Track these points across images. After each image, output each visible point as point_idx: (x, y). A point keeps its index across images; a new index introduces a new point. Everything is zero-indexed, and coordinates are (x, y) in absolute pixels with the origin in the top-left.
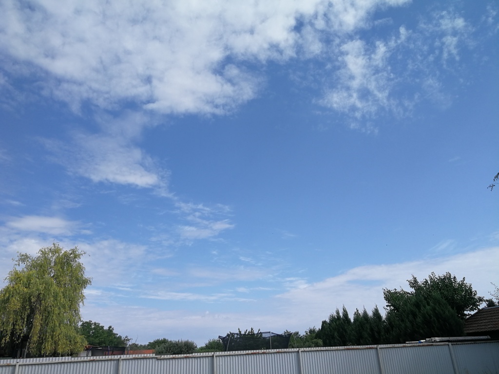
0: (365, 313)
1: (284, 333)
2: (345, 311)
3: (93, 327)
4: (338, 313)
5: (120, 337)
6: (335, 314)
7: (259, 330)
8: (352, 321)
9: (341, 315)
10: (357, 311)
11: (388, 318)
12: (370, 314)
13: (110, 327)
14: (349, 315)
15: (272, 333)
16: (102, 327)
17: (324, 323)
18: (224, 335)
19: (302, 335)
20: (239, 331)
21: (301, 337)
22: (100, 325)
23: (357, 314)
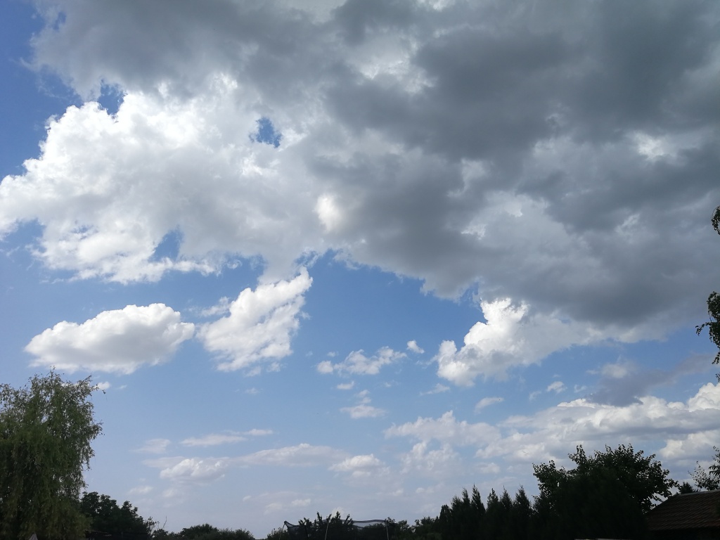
0: (506, 495)
3: (100, 501)
4: (466, 495)
5: (141, 518)
6: (461, 497)
7: (348, 517)
8: (486, 507)
9: (470, 497)
10: (493, 492)
12: (513, 498)
13: (126, 503)
14: (481, 499)
16: (114, 502)
17: (445, 508)
19: (410, 526)
20: (319, 517)
21: (409, 529)
22: (110, 499)
23: (493, 498)
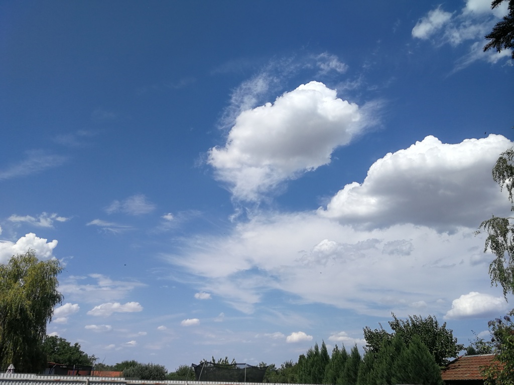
0: (344, 351)
1: (260, 365)
2: (324, 347)
3: (58, 342)
4: (317, 348)
5: (87, 355)
6: (313, 349)
7: (234, 360)
8: (331, 357)
9: (320, 351)
10: (337, 347)
12: (349, 352)
13: (76, 344)
15: (248, 365)
16: (69, 344)
17: (302, 357)
18: (198, 364)
19: (278, 368)
20: (214, 360)
21: (276, 371)
22: (66, 341)
23: (336, 351)
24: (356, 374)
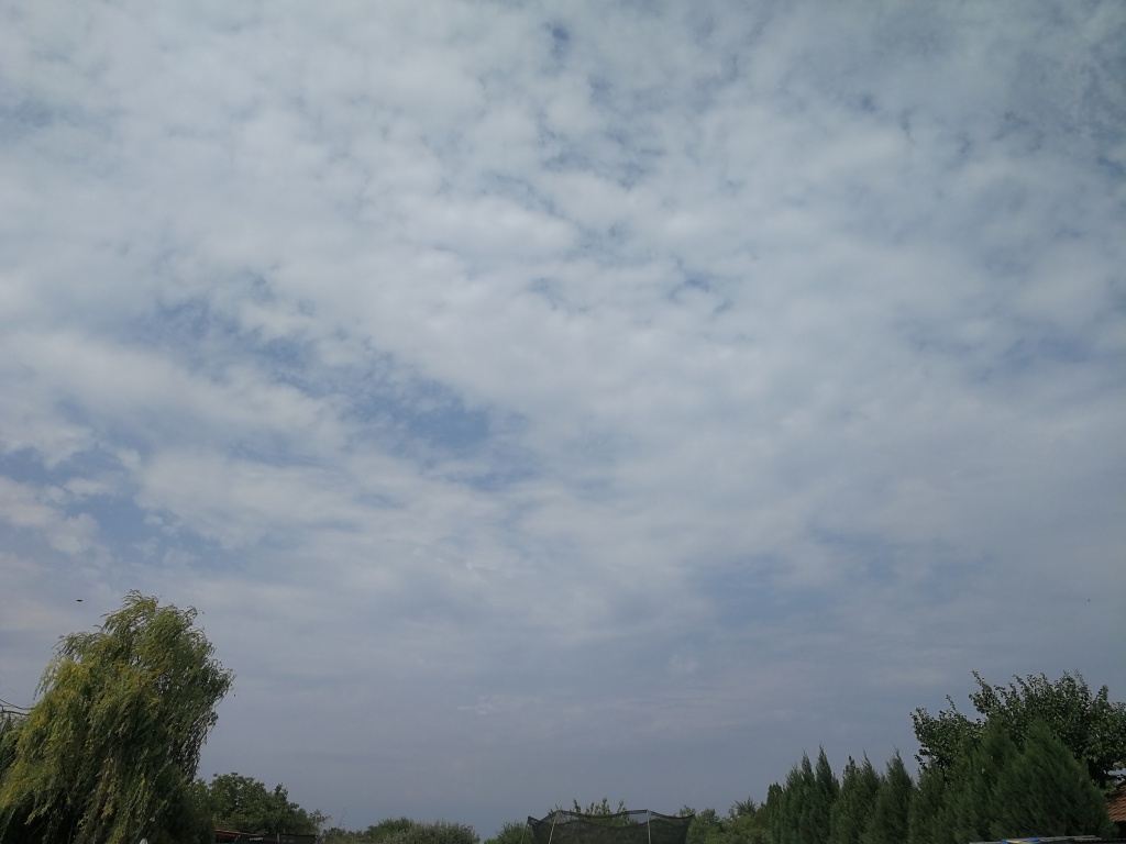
0: (869, 767)
1: (682, 813)
2: (823, 762)
3: (240, 786)
4: (807, 768)
5: (302, 811)
6: (800, 768)
7: (621, 806)
8: (841, 784)
9: (814, 771)
10: (853, 762)
11: (927, 783)
13: (279, 788)
15: (653, 813)
16: (259, 787)
17: (774, 789)
18: (540, 817)
19: (721, 819)
20: (577, 807)
21: (720, 824)
22: (255, 782)
23: (851, 771)
24: (903, 819)
